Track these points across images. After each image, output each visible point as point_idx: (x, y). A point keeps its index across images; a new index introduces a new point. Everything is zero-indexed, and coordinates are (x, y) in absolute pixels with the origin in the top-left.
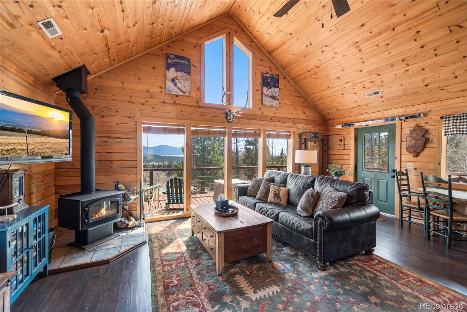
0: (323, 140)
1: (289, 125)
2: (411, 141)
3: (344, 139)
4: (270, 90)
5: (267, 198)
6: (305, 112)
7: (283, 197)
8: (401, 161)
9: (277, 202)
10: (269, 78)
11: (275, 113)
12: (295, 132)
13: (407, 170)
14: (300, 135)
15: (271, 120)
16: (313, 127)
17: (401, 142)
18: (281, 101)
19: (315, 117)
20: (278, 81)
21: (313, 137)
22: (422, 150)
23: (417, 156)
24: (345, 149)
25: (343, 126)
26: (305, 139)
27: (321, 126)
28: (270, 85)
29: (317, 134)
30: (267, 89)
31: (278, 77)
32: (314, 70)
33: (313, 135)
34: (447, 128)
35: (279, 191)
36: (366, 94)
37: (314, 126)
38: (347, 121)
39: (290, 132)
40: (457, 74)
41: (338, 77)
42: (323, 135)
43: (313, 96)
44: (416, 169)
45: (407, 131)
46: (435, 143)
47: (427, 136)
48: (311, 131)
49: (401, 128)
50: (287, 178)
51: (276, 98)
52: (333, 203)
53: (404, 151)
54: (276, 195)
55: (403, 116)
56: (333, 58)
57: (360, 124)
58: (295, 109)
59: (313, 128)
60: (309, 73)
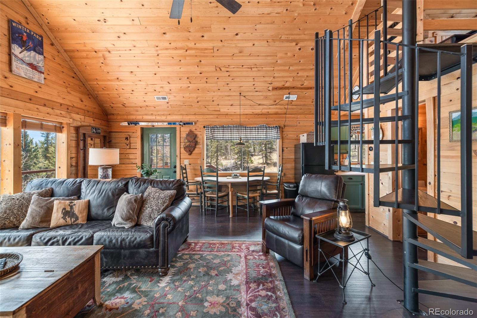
0: (105, 137)
1: (61, 114)
2: (187, 142)
3: (130, 137)
5: (50, 221)
6: (83, 100)
7: (81, 213)
8: (180, 158)
9: (70, 223)
10: (25, 34)
11: (36, 92)
12: (70, 123)
13: (185, 165)
14: (77, 129)
15: (29, 101)
16: (93, 120)
17: (180, 142)
18: (47, 77)
19: (95, 108)
20: (41, 44)
21: (94, 132)
22: (194, 149)
23: (190, 154)
24: (131, 148)
25: (129, 124)
26: (84, 134)
27: (102, 121)
28: (27, 45)
29: (98, 129)
30: (20, 49)
31: (42, 39)
32: (102, 53)
33: (94, 131)
34: (207, 134)
35: (71, 207)
36: (155, 97)
37: (95, 119)
38: (133, 119)
39: (61, 123)
40: (214, 99)
41: (132, 72)
42: (105, 132)
43: (95, 83)
44: (190, 164)
45: (184, 135)
46: (201, 144)
47: (197, 139)
48: (90, 124)
49: (180, 132)
50: (81, 185)
51: (39, 70)
52: (164, 202)
53: (182, 150)
54: (66, 213)
55: (181, 121)
56: (130, 50)
57: (147, 124)
58: (68, 92)
59: (93, 122)
60: (95, 53)
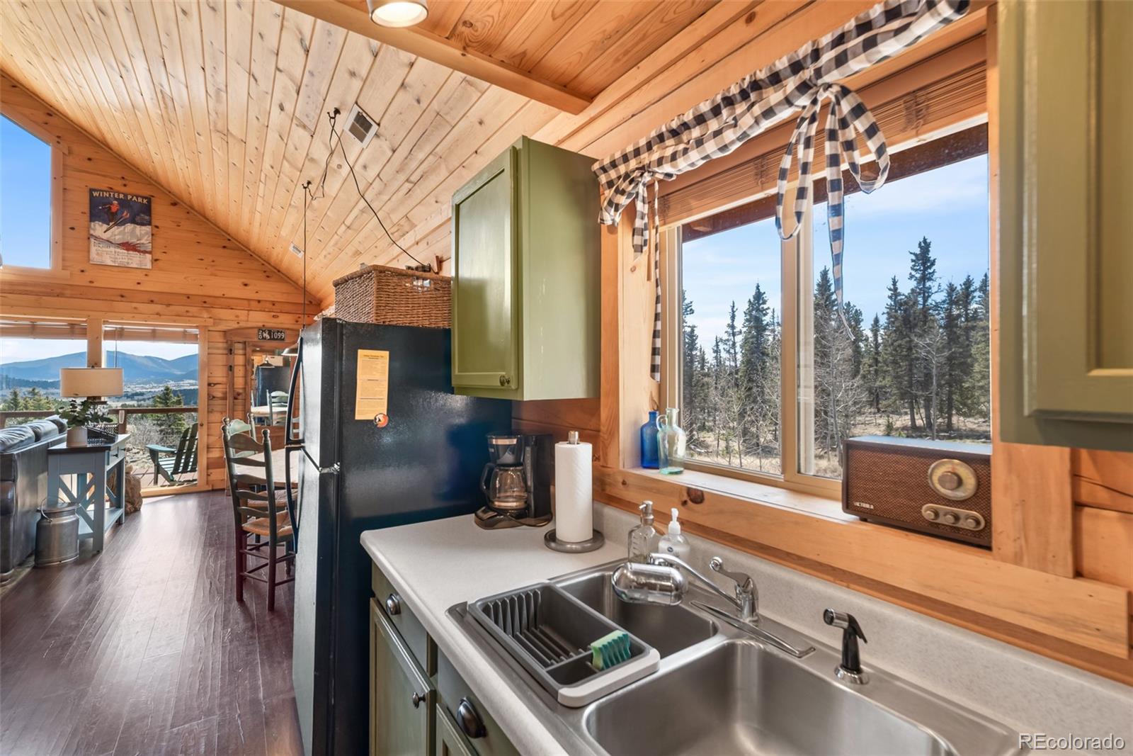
1: (187, 311)
4: (116, 230)
6: (249, 282)
10: (116, 202)
11: (139, 283)
14: (228, 334)
16: (274, 316)
18: (159, 256)
20: (147, 209)
21: (264, 338)
28: (119, 216)
29: (278, 332)
30: (105, 227)
31: (150, 202)
33: (266, 335)
37: (278, 314)
48: (265, 324)
51: (142, 249)
58: (213, 275)
59: (270, 320)
